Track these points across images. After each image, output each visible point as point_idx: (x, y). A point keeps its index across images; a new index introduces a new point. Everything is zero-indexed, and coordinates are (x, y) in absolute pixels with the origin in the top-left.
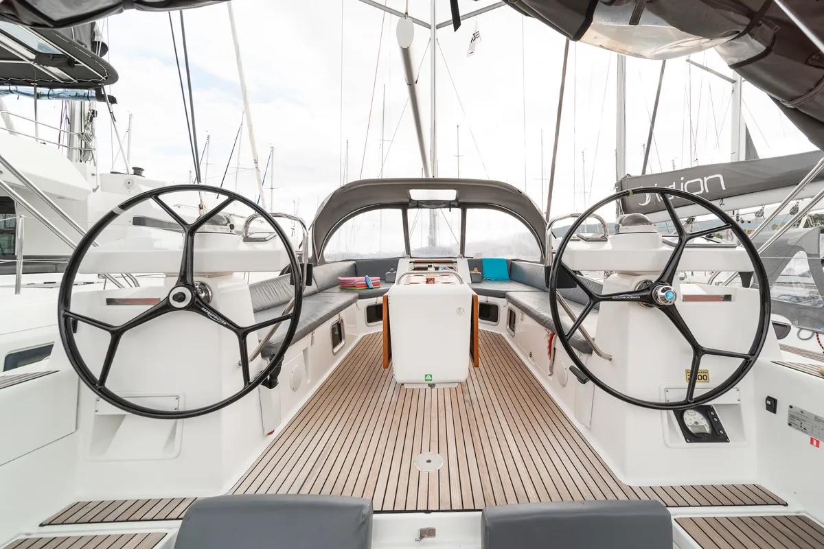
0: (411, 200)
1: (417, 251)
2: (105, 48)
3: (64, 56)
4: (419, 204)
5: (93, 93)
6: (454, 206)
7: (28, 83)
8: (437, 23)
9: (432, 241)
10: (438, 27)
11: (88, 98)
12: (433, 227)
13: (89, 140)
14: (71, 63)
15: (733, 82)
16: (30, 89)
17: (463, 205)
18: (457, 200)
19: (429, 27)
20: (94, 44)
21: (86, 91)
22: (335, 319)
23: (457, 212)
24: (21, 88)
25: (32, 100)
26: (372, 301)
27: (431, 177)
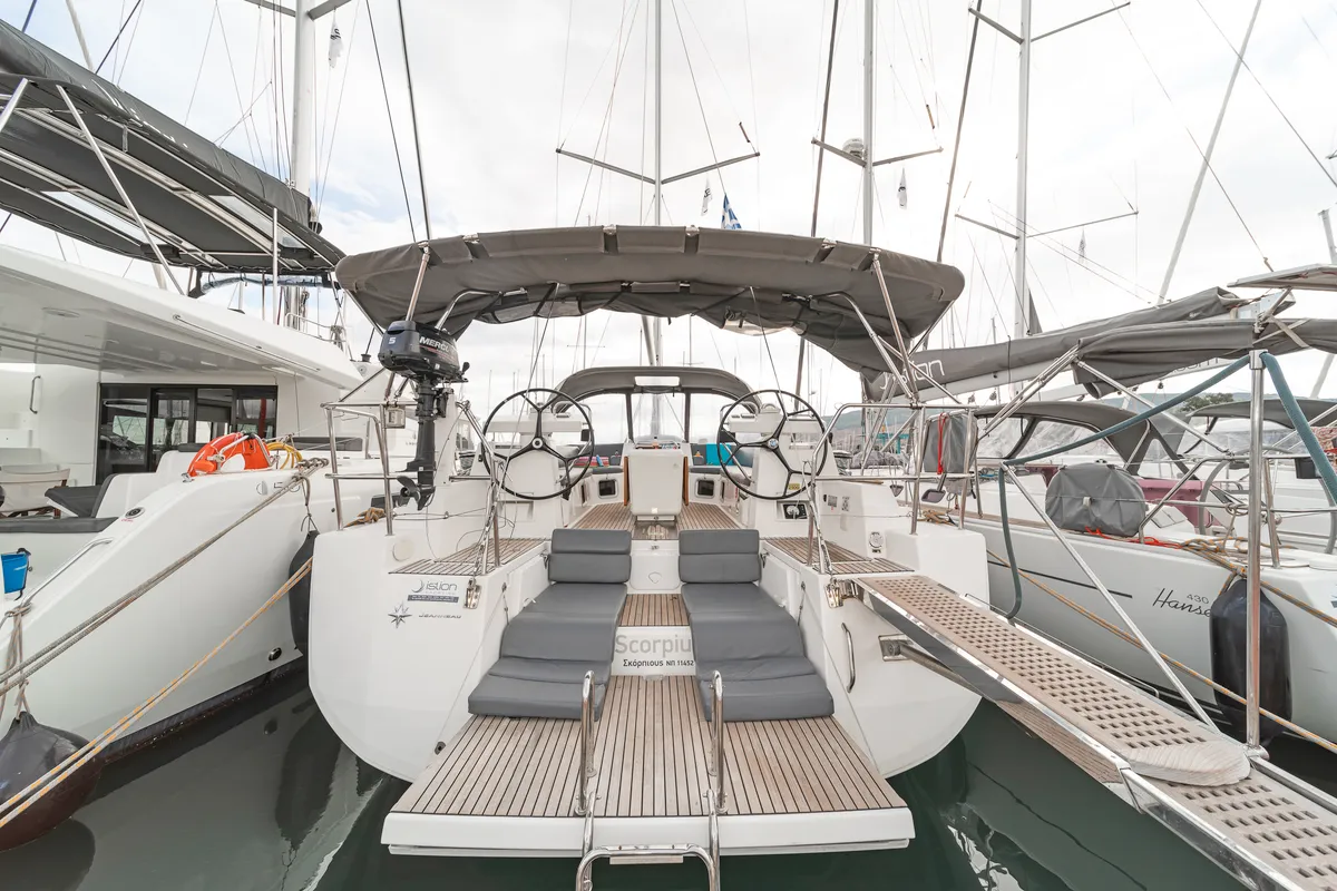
0: (635, 385)
1: (639, 438)
2: (320, 227)
3: (307, 250)
4: (643, 390)
5: (320, 279)
6: (677, 391)
7: (257, 271)
8: (663, 178)
9: (655, 428)
10: (663, 182)
11: (315, 285)
12: (656, 413)
13: (340, 332)
14: (311, 255)
15: (1017, 238)
16: (258, 276)
17: (688, 391)
18: (680, 386)
19: (654, 182)
20: (310, 224)
21: (313, 277)
22: (581, 482)
23: (681, 397)
24: (249, 275)
25: (260, 287)
26: (603, 477)
27: (655, 365)
